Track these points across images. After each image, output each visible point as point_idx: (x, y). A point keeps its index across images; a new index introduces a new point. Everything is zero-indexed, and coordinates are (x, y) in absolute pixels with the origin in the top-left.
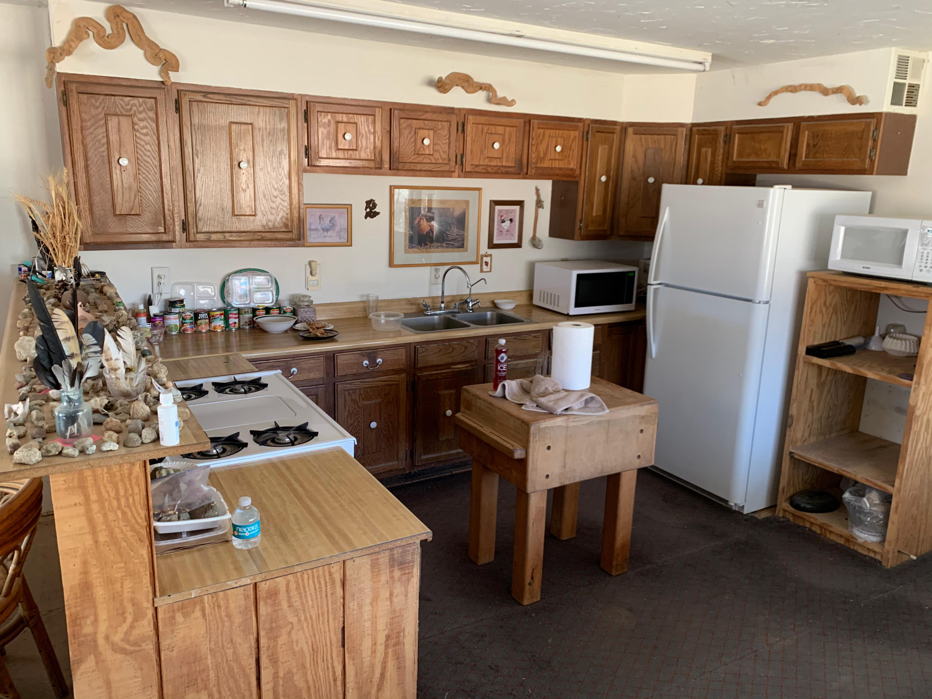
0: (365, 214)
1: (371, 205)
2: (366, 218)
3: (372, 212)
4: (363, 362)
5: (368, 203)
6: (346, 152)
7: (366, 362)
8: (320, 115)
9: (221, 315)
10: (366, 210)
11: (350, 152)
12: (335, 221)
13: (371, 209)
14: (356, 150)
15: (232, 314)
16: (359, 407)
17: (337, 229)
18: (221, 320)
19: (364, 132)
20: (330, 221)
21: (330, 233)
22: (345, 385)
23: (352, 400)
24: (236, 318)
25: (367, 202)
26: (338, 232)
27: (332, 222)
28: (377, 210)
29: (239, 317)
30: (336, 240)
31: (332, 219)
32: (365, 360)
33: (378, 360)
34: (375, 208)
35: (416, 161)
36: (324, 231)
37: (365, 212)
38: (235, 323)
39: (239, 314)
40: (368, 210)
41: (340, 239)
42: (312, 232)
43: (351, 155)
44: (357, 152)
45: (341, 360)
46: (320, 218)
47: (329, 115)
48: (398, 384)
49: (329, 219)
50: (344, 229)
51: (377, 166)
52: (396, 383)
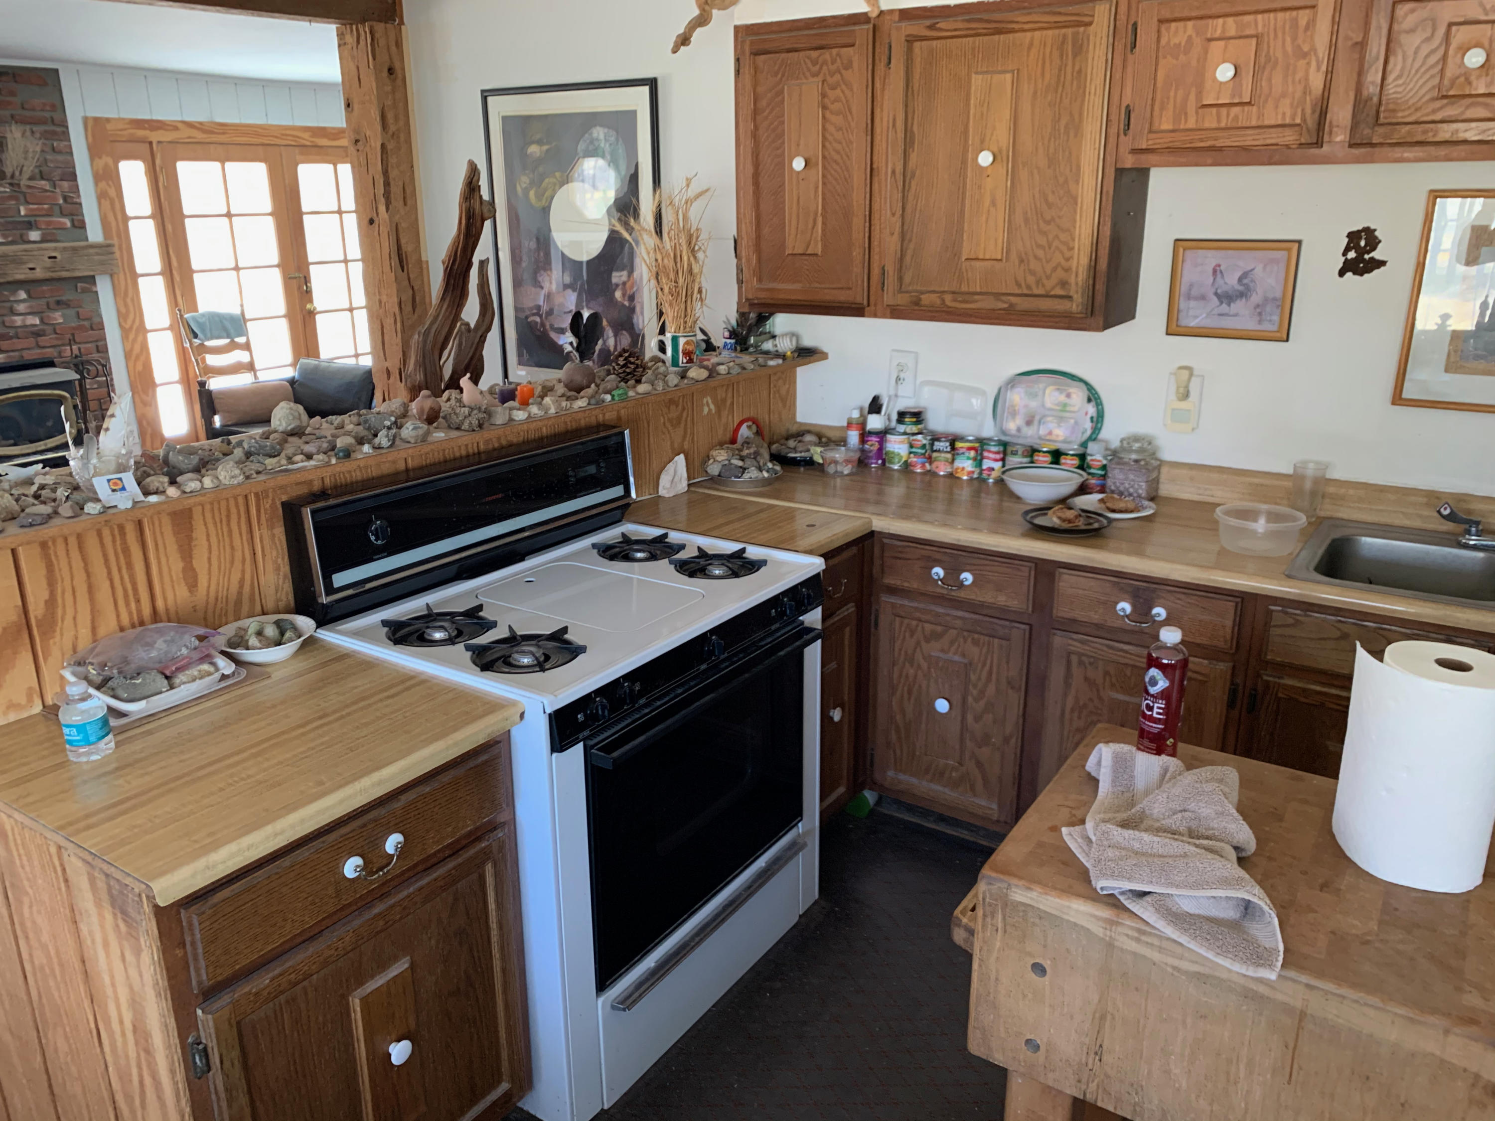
0: (1341, 265)
1: (1363, 243)
2: (1342, 273)
3: (1363, 261)
4: (1117, 603)
5: (1353, 237)
6: (1224, 111)
7: (1125, 607)
8: (1168, 30)
9: (970, 449)
10: (1345, 254)
11: (1235, 110)
12: (1253, 281)
13: (1361, 252)
14: (1249, 103)
15: (990, 451)
16: (1100, 699)
17: (1256, 298)
18: (968, 458)
19: (1279, 54)
20: (1240, 280)
21: (1238, 306)
22: (1070, 642)
23: (1086, 679)
24: (996, 460)
25: (1351, 235)
26: (1258, 306)
27: (1245, 281)
28: (1376, 255)
29: (1003, 460)
30: (1250, 324)
31: (1245, 275)
32: (1124, 600)
33: (1157, 610)
34: (1374, 249)
35: (1438, 116)
36: (1222, 303)
37: (1343, 259)
38: (993, 469)
39: (1005, 453)
40: (1352, 255)
41: (1260, 322)
42: (1192, 303)
43: (1236, 118)
44: (1255, 109)
45: (1066, 582)
46: (1215, 272)
47: (1190, 24)
48: (1203, 683)
49: (1238, 274)
50: (1275, 299)
51: (1303, 141)
52: (1200, 678)
